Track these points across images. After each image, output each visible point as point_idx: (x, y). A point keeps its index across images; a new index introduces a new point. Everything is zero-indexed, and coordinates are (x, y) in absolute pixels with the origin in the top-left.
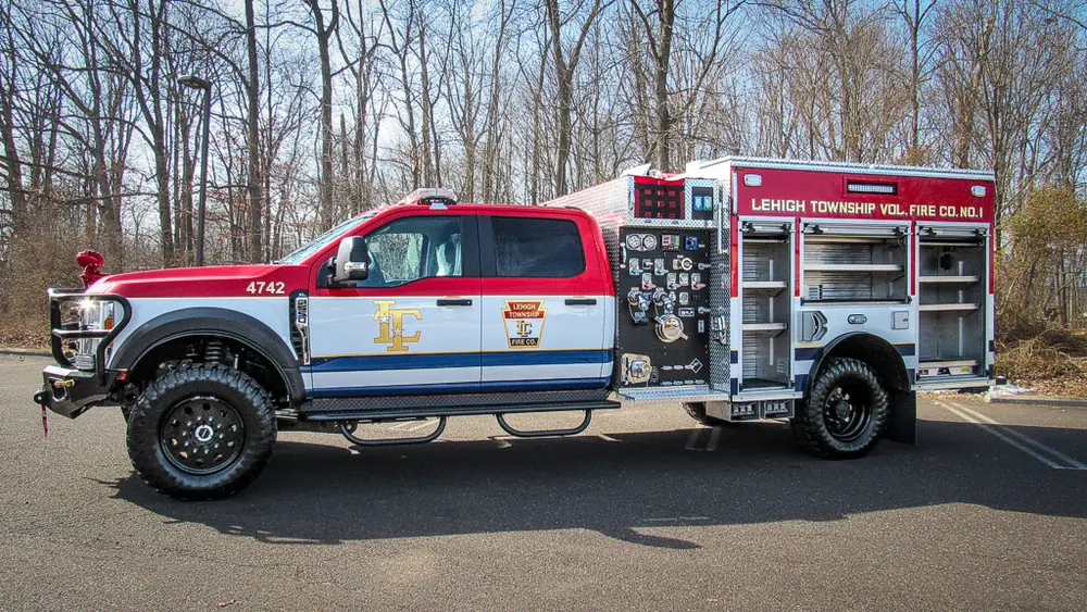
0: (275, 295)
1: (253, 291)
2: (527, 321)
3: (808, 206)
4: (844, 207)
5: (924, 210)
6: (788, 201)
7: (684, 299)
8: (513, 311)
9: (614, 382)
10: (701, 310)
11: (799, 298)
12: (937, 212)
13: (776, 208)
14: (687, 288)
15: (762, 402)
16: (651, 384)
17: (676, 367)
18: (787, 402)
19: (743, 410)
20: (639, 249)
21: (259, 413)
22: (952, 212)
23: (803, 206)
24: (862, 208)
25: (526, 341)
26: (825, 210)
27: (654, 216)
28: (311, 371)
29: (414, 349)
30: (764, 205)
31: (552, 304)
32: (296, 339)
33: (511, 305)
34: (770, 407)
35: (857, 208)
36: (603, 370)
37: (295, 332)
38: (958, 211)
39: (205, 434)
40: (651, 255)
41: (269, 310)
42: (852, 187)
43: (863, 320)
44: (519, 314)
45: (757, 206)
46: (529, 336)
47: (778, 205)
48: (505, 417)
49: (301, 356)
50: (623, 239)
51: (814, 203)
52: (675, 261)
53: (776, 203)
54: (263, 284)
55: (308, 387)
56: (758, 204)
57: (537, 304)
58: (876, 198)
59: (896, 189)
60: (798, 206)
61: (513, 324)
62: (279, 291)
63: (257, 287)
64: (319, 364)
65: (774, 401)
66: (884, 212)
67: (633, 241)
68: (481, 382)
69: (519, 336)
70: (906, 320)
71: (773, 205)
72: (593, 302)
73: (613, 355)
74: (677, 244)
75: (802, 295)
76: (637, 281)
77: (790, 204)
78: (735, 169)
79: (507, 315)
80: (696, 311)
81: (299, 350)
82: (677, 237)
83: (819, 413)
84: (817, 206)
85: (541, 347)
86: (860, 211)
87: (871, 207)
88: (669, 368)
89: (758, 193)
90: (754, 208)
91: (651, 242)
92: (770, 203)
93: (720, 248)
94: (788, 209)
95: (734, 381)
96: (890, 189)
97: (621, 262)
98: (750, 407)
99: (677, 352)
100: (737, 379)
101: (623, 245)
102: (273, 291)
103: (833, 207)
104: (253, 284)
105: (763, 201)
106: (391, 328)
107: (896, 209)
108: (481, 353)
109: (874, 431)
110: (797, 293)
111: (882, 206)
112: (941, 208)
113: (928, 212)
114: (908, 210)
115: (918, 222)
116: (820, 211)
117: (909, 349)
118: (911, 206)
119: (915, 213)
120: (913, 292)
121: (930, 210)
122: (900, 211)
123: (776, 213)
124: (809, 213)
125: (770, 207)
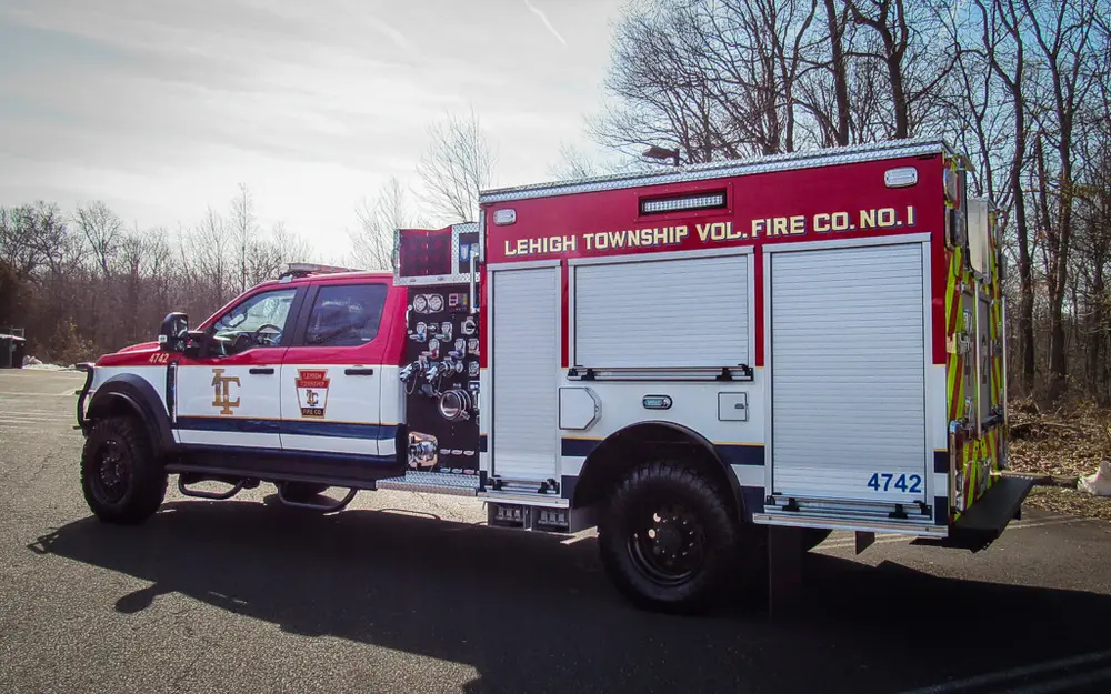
0: (162, 364)
1: (152, 361)
2: (314, 390)
3: (581, 242)
4: (634, 238)
5: (779, 225)
6: (552, 239)
7: (473, 369)
8: (303, 380)
11: (566, 370)
12: (809, 224)
13: (535, 249)
15: (529, 507)
17: (454, 452)
19: (509, 514)
20: (426, 312)
22: (840, 221)
23: (573, 243)
24: (664, 236)
25: (314, 412)
26: (606, 245)
28: (178, 428)
29: (237, 413)
30: (519, 247)
31: (336, 374)
32: (169, 399)
33: (301, 374)
35: (657, 235)
37: (169, 394)
38: (855, 219)
40: (439, 317)
42: (650, 207)
43: (667, 403)
44: (308, 384)
45: (510, 250)
46: (316, 406)
47: (538, 245)
49: (172, 415)
51: (588, 236)
52: (463, 324)
53: (535, 242)
54: (158, 355)
55: (177, 440)
56: (513, 246)
57: (323, 373)
58: (692, 218)
59: (725, 199)
60: (566, 243)
61: (303, 391)
62: (164, 361)
63: (155, 358)
64: (183, 422)
66: (703, 236)
67: (419, 304)
68: (282, 450)
69: (309, 406)
70: (744, 406)
71: (532, 246)
72: (370, 372)
74: (465, 303)
75: (571, 365)
76: (424, 348)
77: (556, 241)
78: (482, 206)
79: (299, 384)
81: (171, 409)
84: (593, 240)
85: (327, 418)
86: (661, 240)
87: (682, 231)
89: (514, 232)
90: (507, 253)
91: (435, 303)
92: (528, 243)
94: (552, 250)
95: (483, 475)
96: (717, 200)
98: (518, 512)
100: (486, 473)
101: (409, 307)
102: (161, 361)
103: (617, 239)
104: (153, 355)
105: (519, 242)
106: (222, 393)
107: (726, 230)
108: (280, 420)
110: (565, 363)
111: (699, 227)
112: (816, 217)
113: (788, 228)
114: (749, 231)
115: (767, 248)
116: (598, 246)
117: (754, 455)
118: (754, 222)
119: (762, 233)
120: (760, 361)
121: (793, 225)
122: (733, 232)
123: (536, 256)
124: (582, 251)
125: (528, 249)
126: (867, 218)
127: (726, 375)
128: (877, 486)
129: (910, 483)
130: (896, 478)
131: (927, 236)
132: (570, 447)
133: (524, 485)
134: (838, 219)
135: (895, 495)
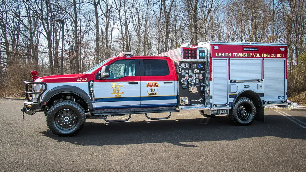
0: (85, 82)
1: (79, 81)
2: (153, 88)
3: (232, 55)
4: (242, 55)
6: (226, 54)
7: (197, 81)
8: (149, 85)
9: (178, 105)
10: (202, 84)
11: (230, 81)
12: (270, 56)
14: (198, 78)
15: (220, 110)
16: (188, 105)
17: (195, 100)
18: (227, 110)
19: (214, 112)
20: (184, 68)
21: (81, 113)
22: (274, 56)
23: (231, 55)
24: (248, 55)
25: (153, 94)
26: (237, 56)
27: (188, 58)
28: (95, 102)
29: (122, 96)
30: (219, 55)
31: (160, 83)
32: (90, 94)
33: (149, 83)
34: (222, 111)
35: (247, 55)
36: (174, 101)
37: (90, 92)
38: (276, 55)
39: (67, 119)
40: (188, 69)
41: (83, 86)
42: (245, 49)
43: (248, 86)
44: (151, 86)
46: (154, 92)
48: (147, 114)
49: (92, 98)
50: (180, 65)
51: (234, 54)
52: (195, 71)
53: (223, 54)
54: (82, 79)
55: (94, 106)
56: (218, 54)
57: (156, 83)
58: (252, 52)
59: (258, 49)
60: (229, 55)
61: (149, 89)
62: (86, 81)
63: (80, 80)
64: (97, 100)
65: (223, 110)
66: (254, 56)
67: (183, 66)
68: (141, 105)
69: (151, 92)
70: (261, 86)
72: (171, 83)
73: (177, 97)
74: (195, 66)
75: (231, 80)
76: (184, 76)
77: (227, 54)
78: (211, 45)
79: (148, 86)
80: (201, 85)
81: (91, 96)
82: (195, 64)
83: (236, 113)
85: (157, 95)
86: (247, 56)
87: (251, 55)
88: (193, 101)
89: (218, 51)
91: (188, 66)
92: (221, 54)
93: (207, 67)
94: (226, 56)
95: (211, 104)
96: (256, 49)
97: (179, 71)
98: (216, 111)
99: (195, 96)
100: (212, 103)
101: (180, 66)
102: (84, 81)
103: (239, 55)
104: (79, 79)
105: (219, 53)
106: (116, 90)
108: (141, 97)
109: (252, 118)
110: (229, 79)
111: (254, 54)
112: (271, 54)
113: (267, 56)
114: (261, 55)
115: (264, 59)
116: (236, 56)
117: (262, 95)
118: (262, 54)
119: (263, 56)
120: (263, 79)
121: (268, 55)
122: (259, 56)
123: (223, 57)
124: (232, 57)
125: (221, 55)
126: (278, 55)
127: (258, 81)
128: (278, 98)
129: (283, 97)
130: (281, 96)
131: (285, 59)
132: (230, 96)
133: (221, 105)
134: (274, 55)
135: (281, 99)
